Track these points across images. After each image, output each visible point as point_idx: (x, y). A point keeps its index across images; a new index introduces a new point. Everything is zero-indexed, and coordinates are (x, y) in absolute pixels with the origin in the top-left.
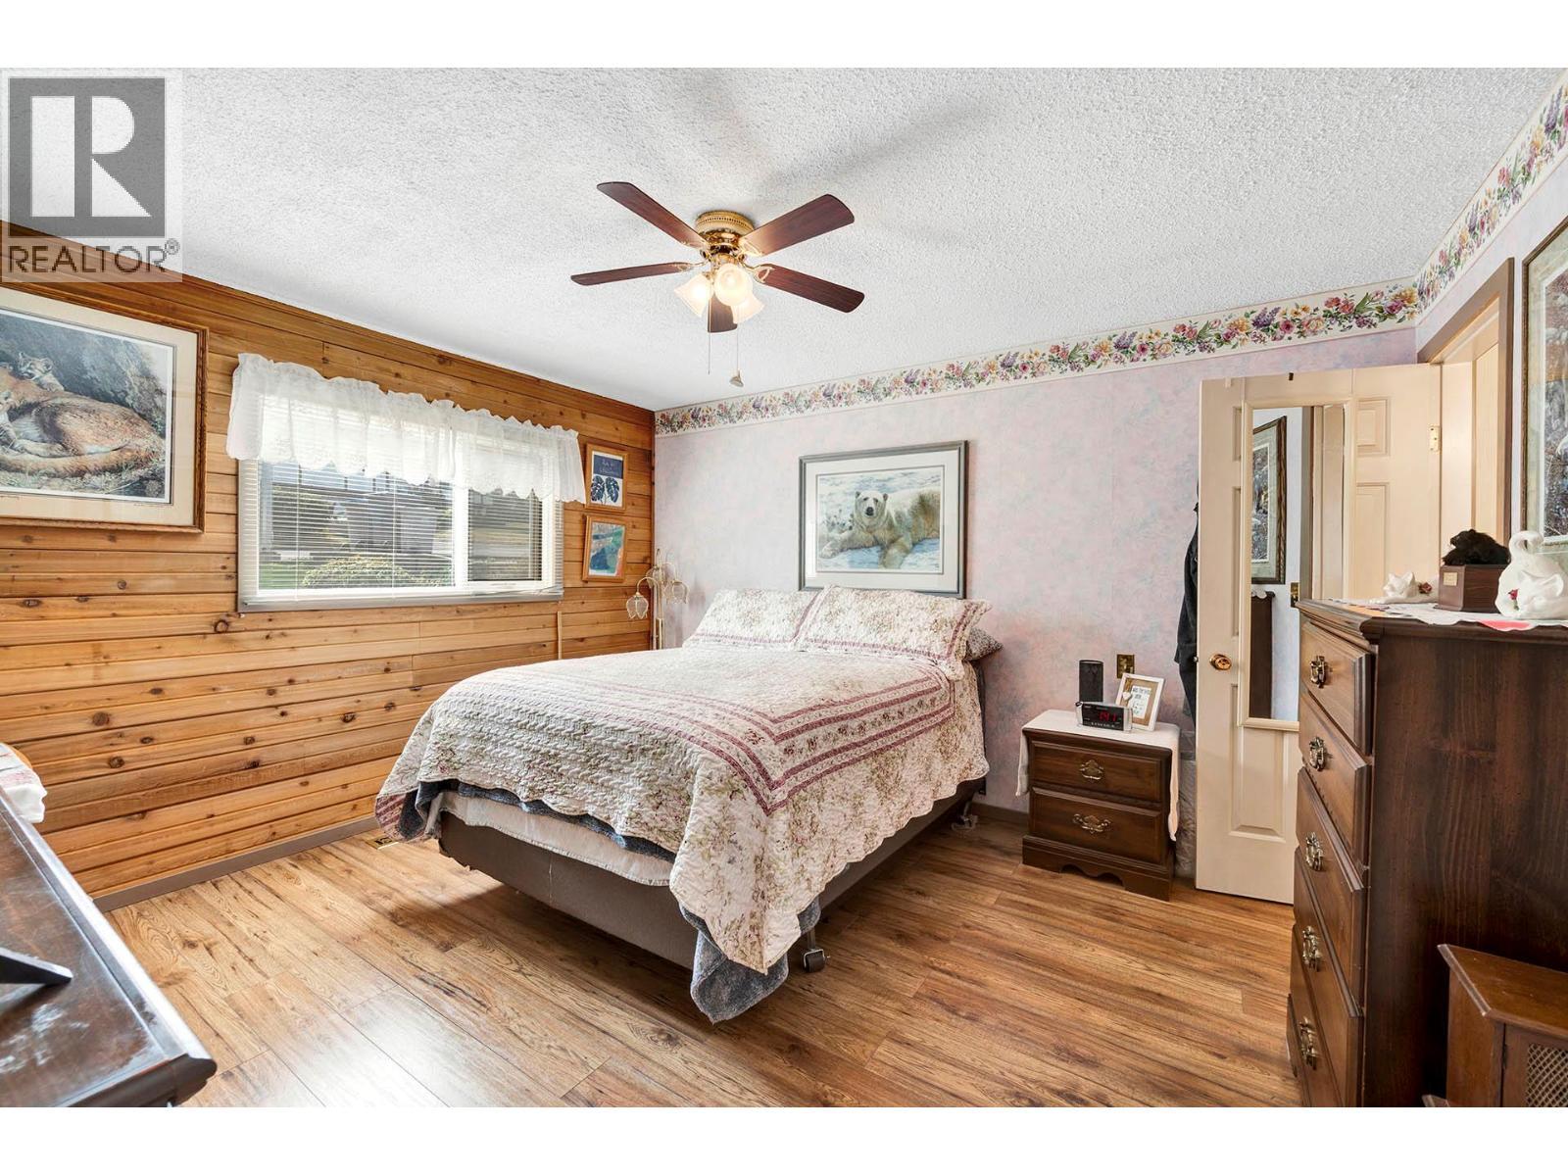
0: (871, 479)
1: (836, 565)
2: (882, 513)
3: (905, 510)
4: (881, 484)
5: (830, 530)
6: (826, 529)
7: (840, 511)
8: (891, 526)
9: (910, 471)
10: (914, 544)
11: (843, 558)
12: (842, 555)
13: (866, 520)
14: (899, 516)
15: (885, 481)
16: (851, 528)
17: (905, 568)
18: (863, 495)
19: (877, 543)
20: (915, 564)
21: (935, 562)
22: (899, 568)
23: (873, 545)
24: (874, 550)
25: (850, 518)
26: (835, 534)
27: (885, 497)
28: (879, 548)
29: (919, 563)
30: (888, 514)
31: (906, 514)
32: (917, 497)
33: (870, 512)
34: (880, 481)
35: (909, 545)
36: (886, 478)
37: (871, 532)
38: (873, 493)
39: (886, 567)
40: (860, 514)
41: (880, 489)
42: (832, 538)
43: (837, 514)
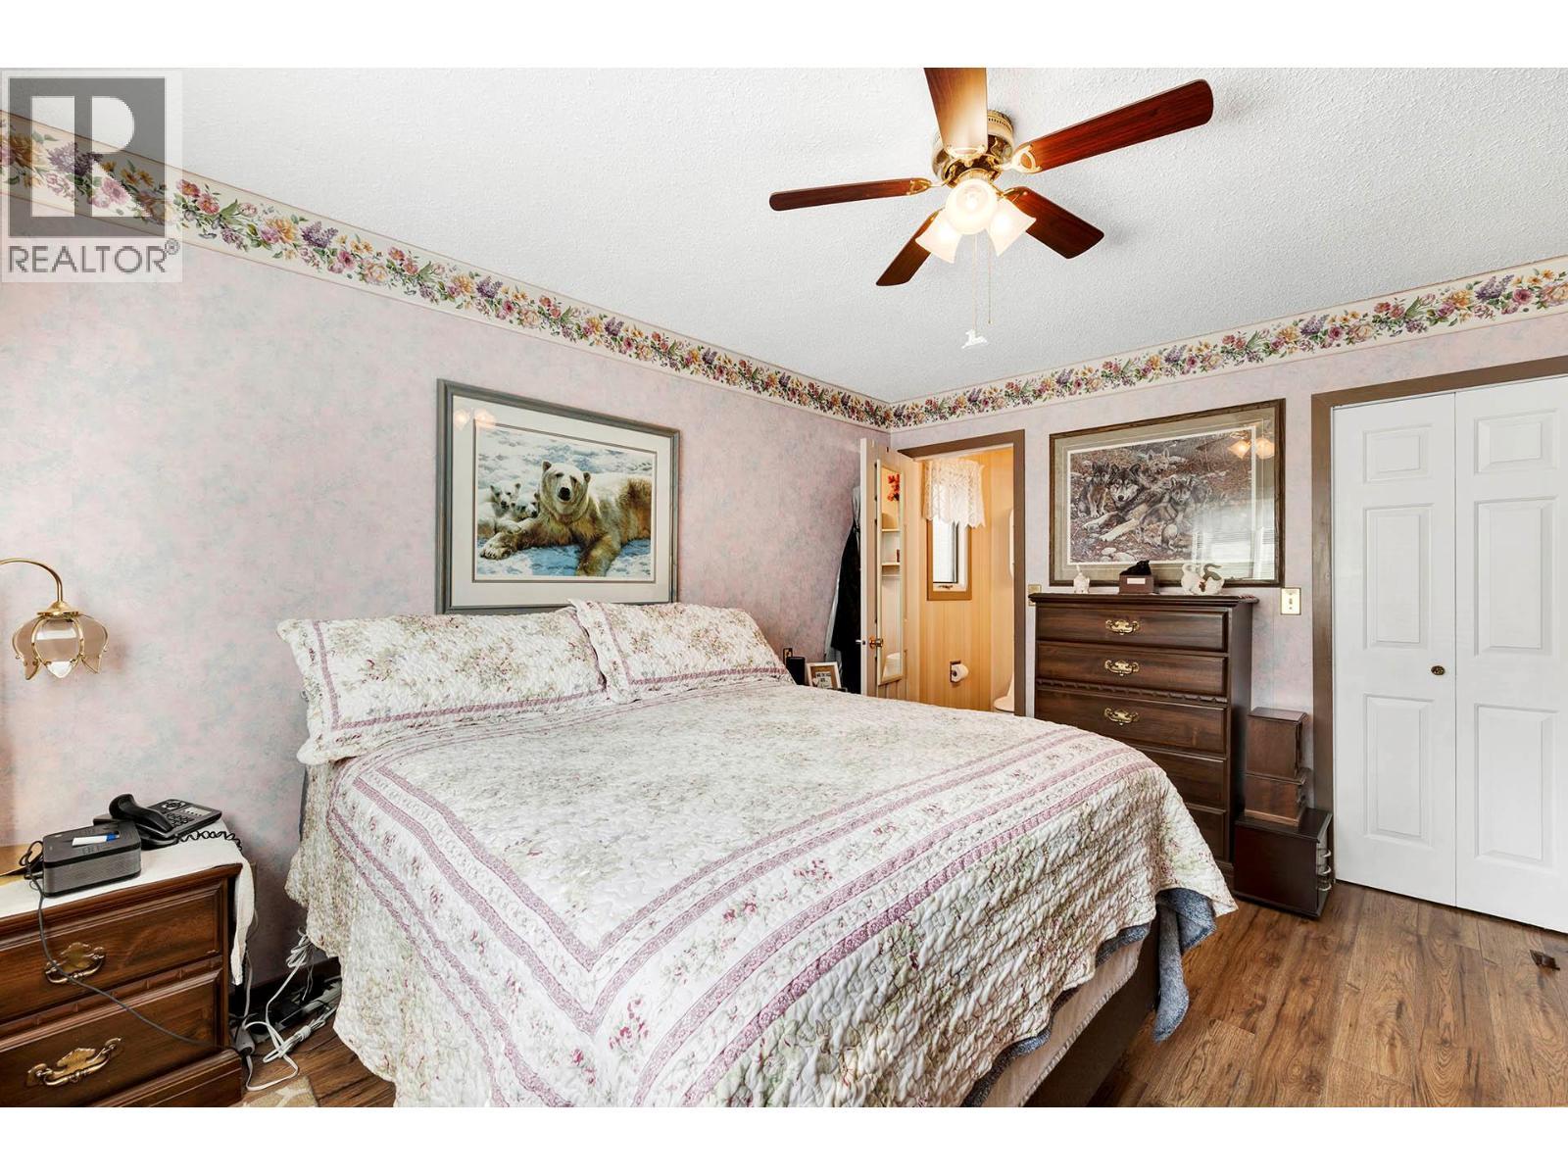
0: (567, 449)
1: (511, 570)
2: (583, 498)
3: (612, 499)
4: (581, 458)
5: (499, 514)
6: (492, 513)
7: (518, 486)
8: (594, 519)
9: (619, 450)
10: (623, 545)
11: (522, 560)
12: (520, 555)
13: (559, 506)
14: (605, 505)
15: (587, 455)
16: (535, 515)
17: (612, 575)
18: (555, 468)
19: (575, 539)
20: (624, 570)
21: (646, 568)
22: (605, 576)
23: (570, 544)
24: (572, 550)
25: (534, 499)
26: (507, 521)
27: (587, 477)
28: (578, 548)
29: (629, 569)
30: (590, 500)
31: (614, 505)
32: (626, 484)
33: (564, 494)
34: (582, 454)
35: (616, 546)
36: (589, 451)
37: (566, 524)
38: (569, 470)
39: (587, 574)
40: (549, 495)
41: (582, 464)
42: (504, 528)
43: (513, 490)
